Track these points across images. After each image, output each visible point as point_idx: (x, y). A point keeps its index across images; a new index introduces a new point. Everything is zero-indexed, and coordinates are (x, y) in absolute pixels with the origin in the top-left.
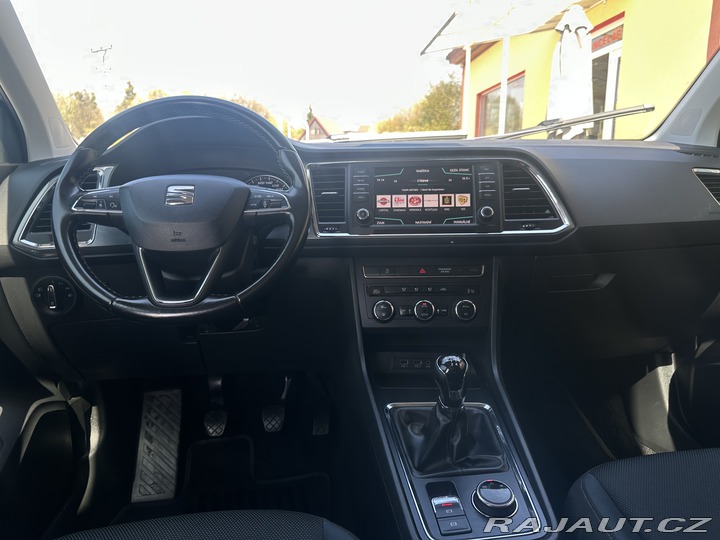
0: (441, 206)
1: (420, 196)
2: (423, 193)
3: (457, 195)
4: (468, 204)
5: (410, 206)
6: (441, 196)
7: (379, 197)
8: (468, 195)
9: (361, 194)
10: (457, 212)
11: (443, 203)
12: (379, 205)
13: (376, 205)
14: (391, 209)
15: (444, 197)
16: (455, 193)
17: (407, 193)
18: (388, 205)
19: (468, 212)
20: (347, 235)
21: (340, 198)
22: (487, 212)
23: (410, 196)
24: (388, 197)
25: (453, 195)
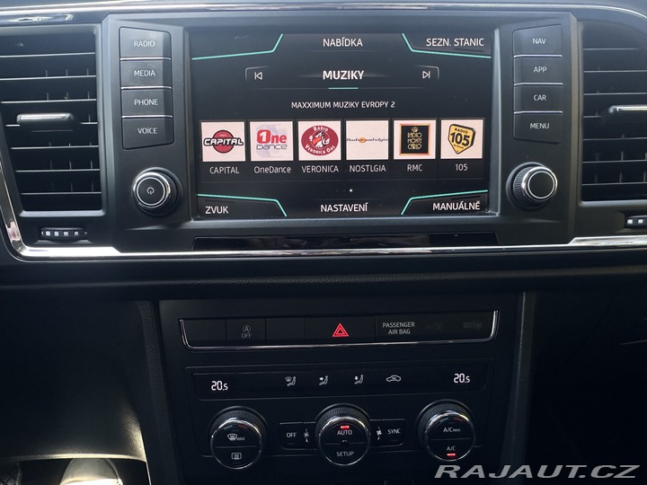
0: (398, 156)
1: (335, 126)
2: (344, 116)
3: (446, 124)
4: (476, 152)
5: (304, 155)
6: (398, 124)
7: (209, 129)
8: (478, 125)
9: (148, 115)
10: (443, 175)
11: (404, 150)
12: (209, 154)
13: (198, 152)
14: (248, 165)
15: (405, 130)
16: (439, 118)
17: (296, 116)
18: (237, 154)
19: (477, 174)
20: (109, 252)
21: (83, 130)
22: (539, 182)
23: (304, 126)
24: (237, 128)
25: (432, 124)
